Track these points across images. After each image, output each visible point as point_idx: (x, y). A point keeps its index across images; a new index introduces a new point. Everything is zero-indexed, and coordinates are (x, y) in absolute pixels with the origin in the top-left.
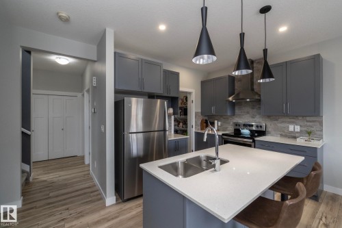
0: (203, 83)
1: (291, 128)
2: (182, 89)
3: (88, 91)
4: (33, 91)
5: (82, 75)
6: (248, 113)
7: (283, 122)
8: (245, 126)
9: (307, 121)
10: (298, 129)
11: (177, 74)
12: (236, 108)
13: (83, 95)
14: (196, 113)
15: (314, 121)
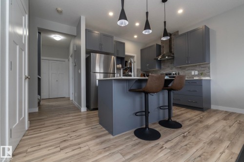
0: (142, 51)
1: (193, 73)
2: (127, 53)
3: (72, 56)
4: (42, 58)
5: (68, 48)
6: (169, 67)
7: (188, 70)
8: (167, 74)
9: (202, 68)
10: (197, 73)
11: (124, 44)
12: (162, 64)
13: (69, 60)
14: (137, 70)
15: (205, 67)
